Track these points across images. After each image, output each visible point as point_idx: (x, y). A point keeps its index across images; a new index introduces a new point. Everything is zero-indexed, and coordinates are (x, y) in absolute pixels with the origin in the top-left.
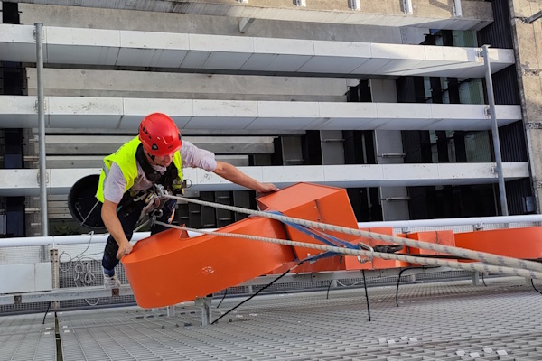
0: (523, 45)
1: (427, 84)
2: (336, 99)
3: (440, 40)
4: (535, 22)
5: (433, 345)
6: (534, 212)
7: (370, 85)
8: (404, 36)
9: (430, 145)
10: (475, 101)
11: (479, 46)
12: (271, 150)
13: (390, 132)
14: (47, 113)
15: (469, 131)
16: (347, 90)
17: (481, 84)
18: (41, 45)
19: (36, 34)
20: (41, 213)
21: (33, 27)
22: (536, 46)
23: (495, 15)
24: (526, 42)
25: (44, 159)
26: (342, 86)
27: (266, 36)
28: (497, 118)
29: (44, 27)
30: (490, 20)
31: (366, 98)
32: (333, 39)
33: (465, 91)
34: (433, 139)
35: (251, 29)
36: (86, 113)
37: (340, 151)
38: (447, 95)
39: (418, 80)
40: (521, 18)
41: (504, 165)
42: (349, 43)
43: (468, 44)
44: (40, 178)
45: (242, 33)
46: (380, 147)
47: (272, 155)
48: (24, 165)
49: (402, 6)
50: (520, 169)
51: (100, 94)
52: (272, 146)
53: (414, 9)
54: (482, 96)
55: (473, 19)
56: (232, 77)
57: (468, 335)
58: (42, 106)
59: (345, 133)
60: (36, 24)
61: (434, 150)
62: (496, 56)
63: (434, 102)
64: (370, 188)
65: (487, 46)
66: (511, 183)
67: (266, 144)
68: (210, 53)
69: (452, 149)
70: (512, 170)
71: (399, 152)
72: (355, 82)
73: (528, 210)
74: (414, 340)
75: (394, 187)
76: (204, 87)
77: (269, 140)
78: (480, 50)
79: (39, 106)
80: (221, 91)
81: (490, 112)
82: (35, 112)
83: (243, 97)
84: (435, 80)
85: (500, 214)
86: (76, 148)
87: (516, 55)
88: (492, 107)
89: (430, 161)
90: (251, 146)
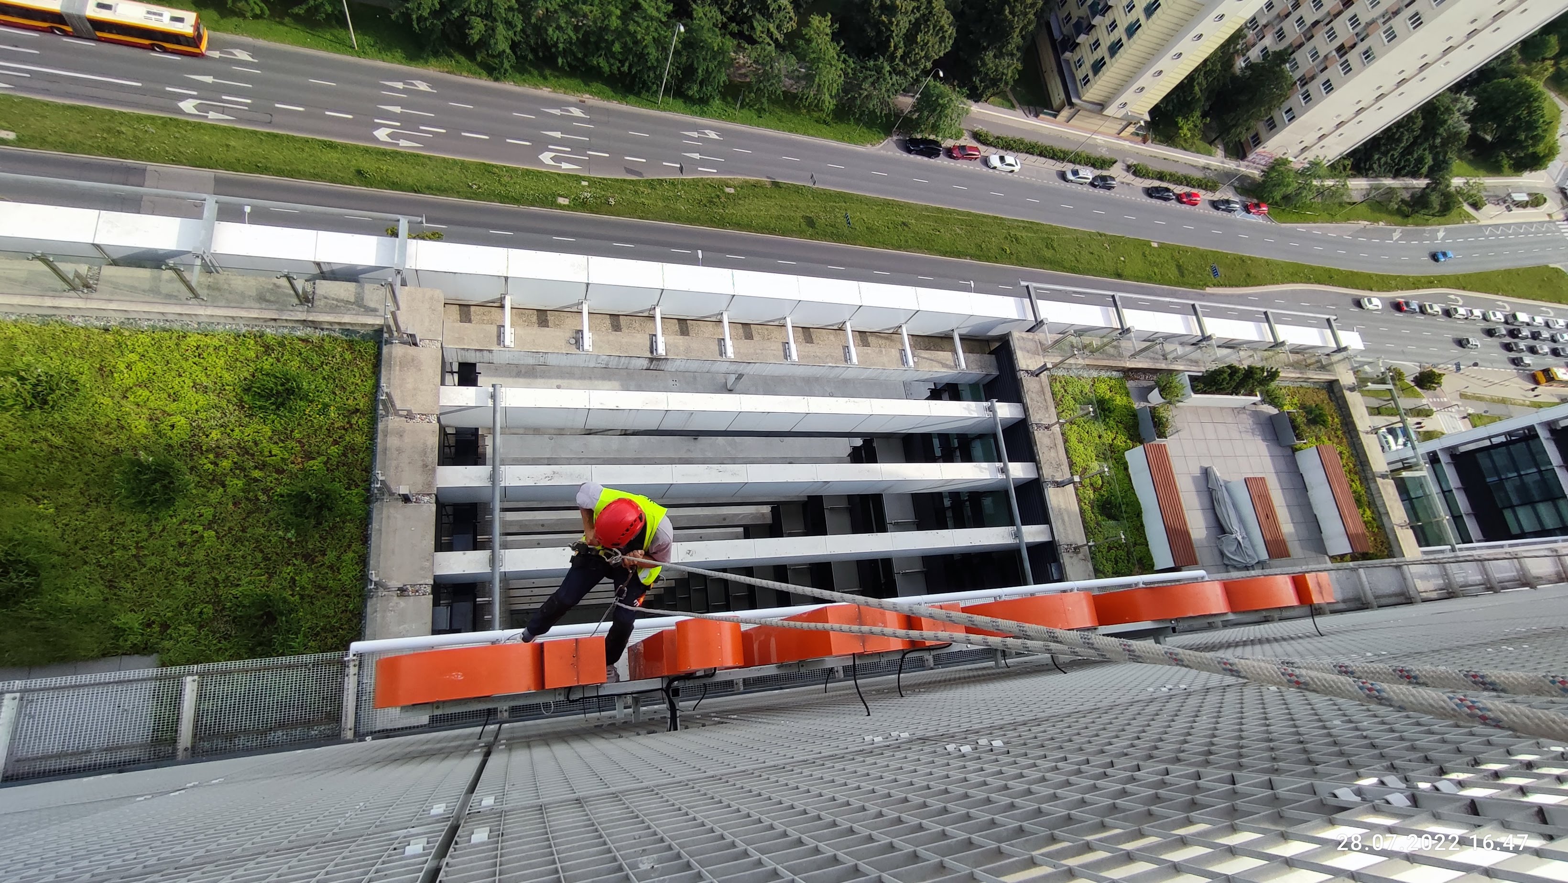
0: (1032, 399)
1: (936, 442)
2: (840, 461)
3: (946, 395)
4: (1042, 375)
5: (924, 740)
6: (1061, 580)
7: (875, 445)
8: (907, 392)
9: (945, 509)
10: (988, 459)
11: (987, 401)
12: (769, 520)
13: (900, 496)
14: (503, 484)
15: (985, 492)
16: (849, 451)
17: (992, 441)
18: (498, 409)
19: (493, 397)
20: (490, 604)
21: (491, 389)
22: (1045, 400)
23: (1000, 367)
24: (1034, 395)
25: (497, 539)
26: (844, 446)
27: (756, 393)
28: (1012, 477)
29: (503, 389)
30: (995, 373)
31: (872, 458)
32: (831, 395)
33: (977, 448)
34: (947, 503)
35: (740, 385)
36: (549, 483)
37: (846, 520)
38: (958, 453)
39: (926, 438)
40: (1027, 371)
41: (1025, 529)
42: (847, 399)
43: (976, 398)
44: (492, 561)
45: (730, 391)
46: (891, 513)
47: (770, 526)
48: (476, 546)
49: (902, 359)
50: (1042, 532)
51: (569, 462)
52: (770, 516)
53: (914, 362)
54: (995, 454)
55: (978, 372)
56: (720, 439)
57: (969, 725)
58: (497, 478)
59: (851, 498)
60: (493, 386)
61: (949, 514)
62: (1005, 411)
63: (945, 461)
64: (882, 560)
65: (995, 400)
66: (1035, 549)
67: (763, 514)
68: (691, 413)
69: (968, 511)
70: (1033, 534)
71: (911, 518)
72: (858, 442)
73: (1055, 578)
74: (905, 735)
75: (908, 558)
76: (689, 450)
77: (766, 509)
78: (989, 404)
79: (493, 477)
80: (709, 455)
81: (1004, 470)
82: (489, 484)
83: (734, 461)
84: (944, 437)
85: (1026, 584)
86: (543, 525)
87: (1026, 410)
88: (1005, 465)
89: (945, 527)
90: (745, 516)
